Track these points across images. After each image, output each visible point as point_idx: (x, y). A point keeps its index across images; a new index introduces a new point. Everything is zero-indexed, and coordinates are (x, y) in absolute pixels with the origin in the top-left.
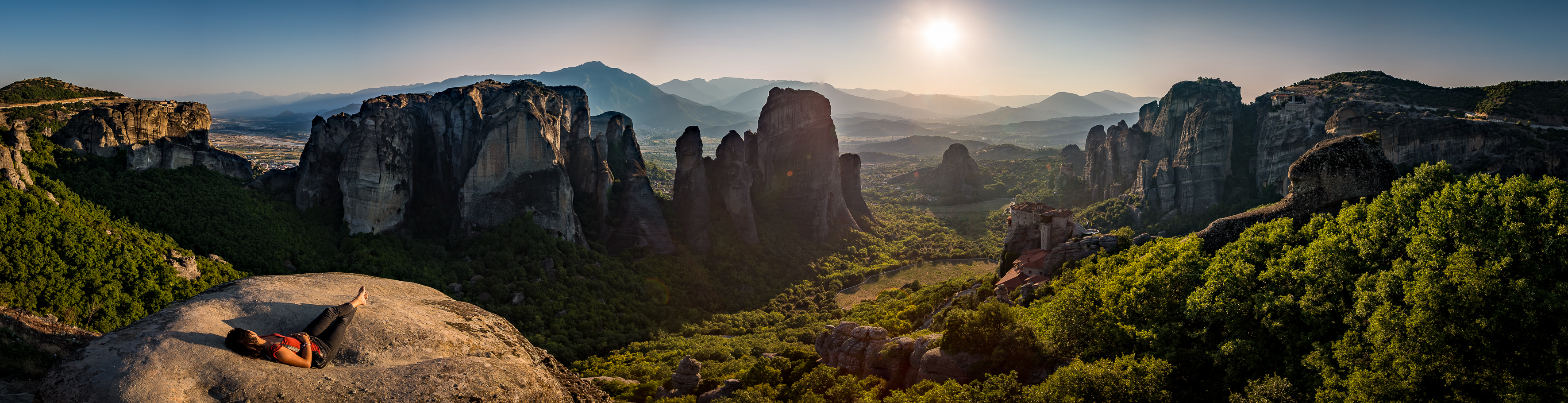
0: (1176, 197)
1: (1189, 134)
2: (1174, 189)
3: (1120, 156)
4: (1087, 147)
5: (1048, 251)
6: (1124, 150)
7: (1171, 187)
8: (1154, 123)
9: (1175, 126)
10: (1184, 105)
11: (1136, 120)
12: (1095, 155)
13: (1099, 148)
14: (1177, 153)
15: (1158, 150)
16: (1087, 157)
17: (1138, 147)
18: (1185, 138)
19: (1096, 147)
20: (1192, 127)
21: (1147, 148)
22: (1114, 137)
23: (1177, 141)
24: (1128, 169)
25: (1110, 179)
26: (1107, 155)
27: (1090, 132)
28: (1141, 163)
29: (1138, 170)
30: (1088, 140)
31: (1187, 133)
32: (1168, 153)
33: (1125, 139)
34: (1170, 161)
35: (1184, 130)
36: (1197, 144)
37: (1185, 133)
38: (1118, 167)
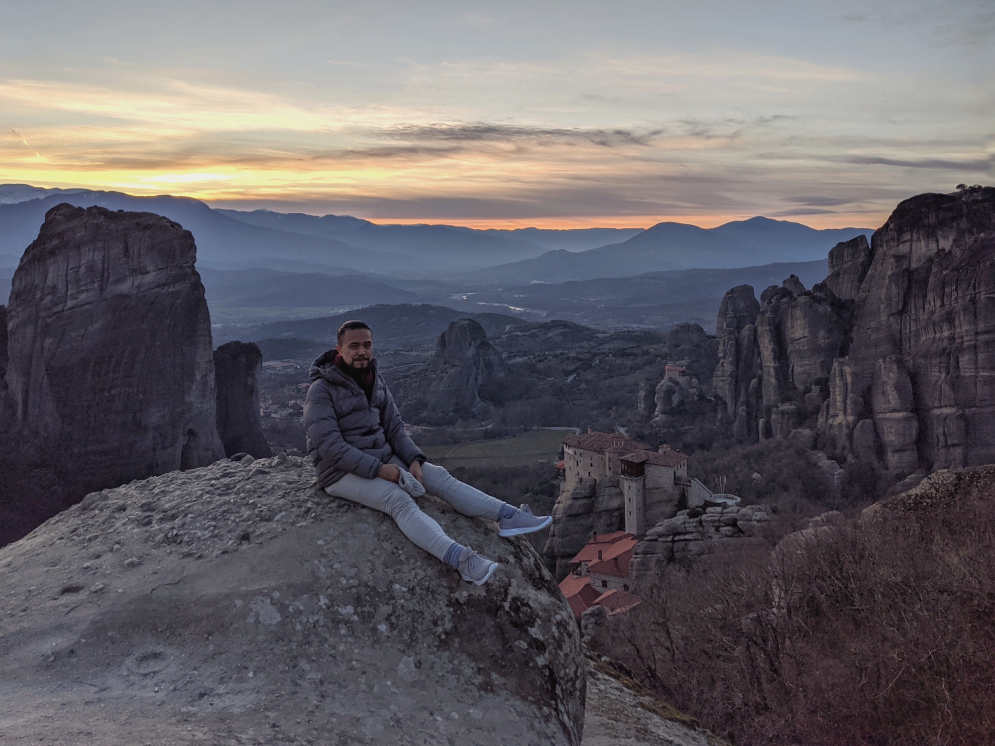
1: (943, 305)
2: (915, 423)
3: (790, 348)
4: (720, 328)
5: (639, 537)
6: (797, 335)
8: (861, 280)
9: (909, 287)
10: (927, 246)
11: (822, 275)
12: (738, 344)
13: (746, 331)
14: (916, 345)
15: (874, 337)
16: (721, 347)
17: (830, 331)
18: (933, 313)
19: (739, 328)
20: (947, 290)
21: (847, 332)
22: (775, 310)
23: (916, 320)
24: (809, 375)
25: (770, 395)
26: (761, 345)
27: (725, 298)
28: (836, 365)
29: (832, 378)
30: (723, 314)
31: (938, 303)
32: (897, 344)
33: (798, 313)
34: (900, 363)
35: (930, 296)
36: (964, 327)
37: (933, 302)
38: (787, 371)
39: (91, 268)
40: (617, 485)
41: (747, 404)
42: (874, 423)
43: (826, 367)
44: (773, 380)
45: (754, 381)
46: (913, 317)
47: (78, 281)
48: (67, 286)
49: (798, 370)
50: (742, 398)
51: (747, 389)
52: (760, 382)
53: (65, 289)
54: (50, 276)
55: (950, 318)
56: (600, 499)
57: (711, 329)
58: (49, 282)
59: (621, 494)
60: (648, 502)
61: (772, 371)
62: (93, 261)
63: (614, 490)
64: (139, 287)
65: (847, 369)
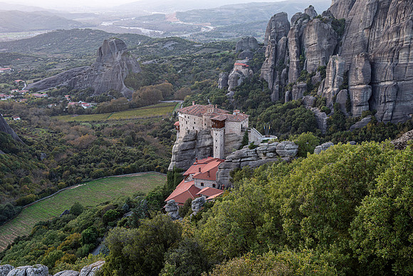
0: (372, 101)
1: (395, 23)
2: (370, 90)
3: (306, 50)
4: (267, 39)
5: (222, 160)
6: (311, 43)
7: (366, 89)
8: (350, 8)
11: (328, 5)
12: (276, 48)
13: (281, 41)
14: (376, 47)
15: (353, 43)
16: (267, 51)
17: (329, 40)
18: (389, 27)
19: (278, 39)
20: (399, 13)
21: (339, 40)
22: (299, 27)
23: (378, 32)
24: (315, 65)
25: (293, 77)
26: (290, 49)
27: (270, 21)
28: (331, 60)
29: (328, 67)
30: (269, 31)
31: (392, 22)
32: (366, 46)
33: (313, 29)
34: (366, 57)
35: (388, 17)
36: (405, 35)
37: (390, 21)
38: (303, 64)
40: (209, 133)
41: (280, 83)
42: (348, 92)
43: (326, 60)
44: (295, 69)
45: (285, 70)
46: (377, 30)
49: (309, 63)
50: (277, 80)
51: (280, 75)
52: (287, 71)
55: (398, 30)
56: (200, 141)
57: (261, 40)
59: (212, 138)
60: (226, 141)
61: (295, 65)
63: (207, 136)
65: (337, 62)
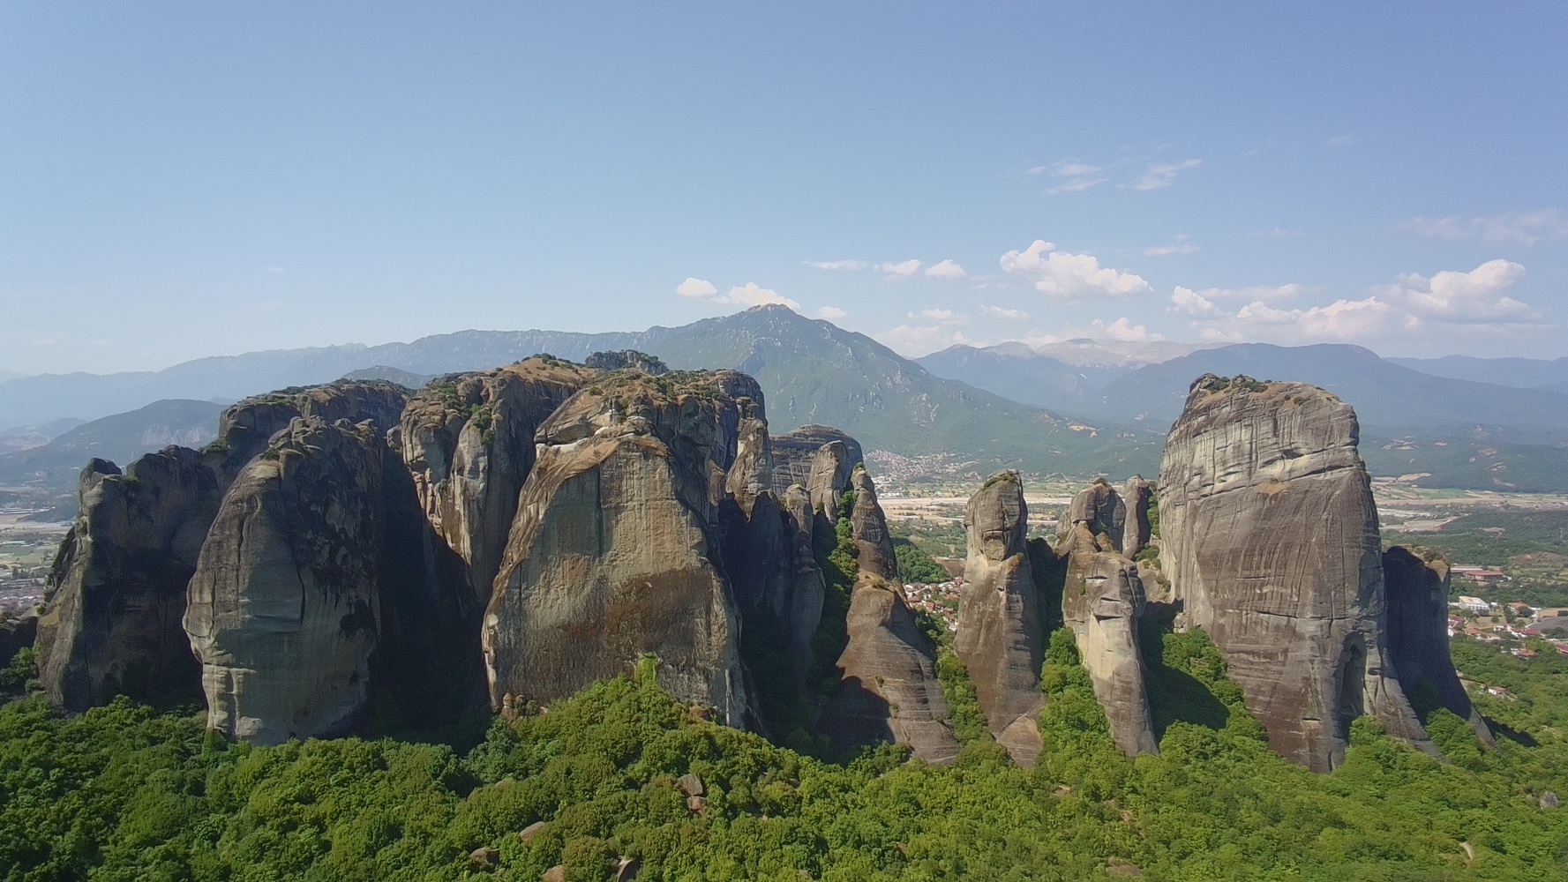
39: (1238, 448)
47: (1224, 463)
48: (1214, 467)
53: (1212, 470)
54: (1196, 456)
58: (1197, 461)
62: (1240, 441)
64: (1290, 471)
